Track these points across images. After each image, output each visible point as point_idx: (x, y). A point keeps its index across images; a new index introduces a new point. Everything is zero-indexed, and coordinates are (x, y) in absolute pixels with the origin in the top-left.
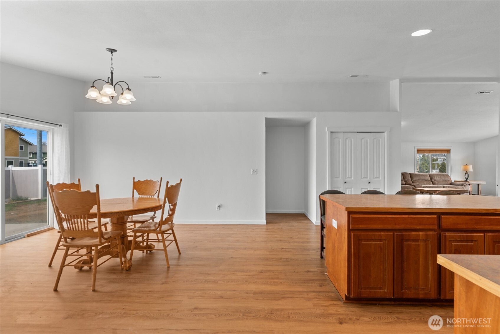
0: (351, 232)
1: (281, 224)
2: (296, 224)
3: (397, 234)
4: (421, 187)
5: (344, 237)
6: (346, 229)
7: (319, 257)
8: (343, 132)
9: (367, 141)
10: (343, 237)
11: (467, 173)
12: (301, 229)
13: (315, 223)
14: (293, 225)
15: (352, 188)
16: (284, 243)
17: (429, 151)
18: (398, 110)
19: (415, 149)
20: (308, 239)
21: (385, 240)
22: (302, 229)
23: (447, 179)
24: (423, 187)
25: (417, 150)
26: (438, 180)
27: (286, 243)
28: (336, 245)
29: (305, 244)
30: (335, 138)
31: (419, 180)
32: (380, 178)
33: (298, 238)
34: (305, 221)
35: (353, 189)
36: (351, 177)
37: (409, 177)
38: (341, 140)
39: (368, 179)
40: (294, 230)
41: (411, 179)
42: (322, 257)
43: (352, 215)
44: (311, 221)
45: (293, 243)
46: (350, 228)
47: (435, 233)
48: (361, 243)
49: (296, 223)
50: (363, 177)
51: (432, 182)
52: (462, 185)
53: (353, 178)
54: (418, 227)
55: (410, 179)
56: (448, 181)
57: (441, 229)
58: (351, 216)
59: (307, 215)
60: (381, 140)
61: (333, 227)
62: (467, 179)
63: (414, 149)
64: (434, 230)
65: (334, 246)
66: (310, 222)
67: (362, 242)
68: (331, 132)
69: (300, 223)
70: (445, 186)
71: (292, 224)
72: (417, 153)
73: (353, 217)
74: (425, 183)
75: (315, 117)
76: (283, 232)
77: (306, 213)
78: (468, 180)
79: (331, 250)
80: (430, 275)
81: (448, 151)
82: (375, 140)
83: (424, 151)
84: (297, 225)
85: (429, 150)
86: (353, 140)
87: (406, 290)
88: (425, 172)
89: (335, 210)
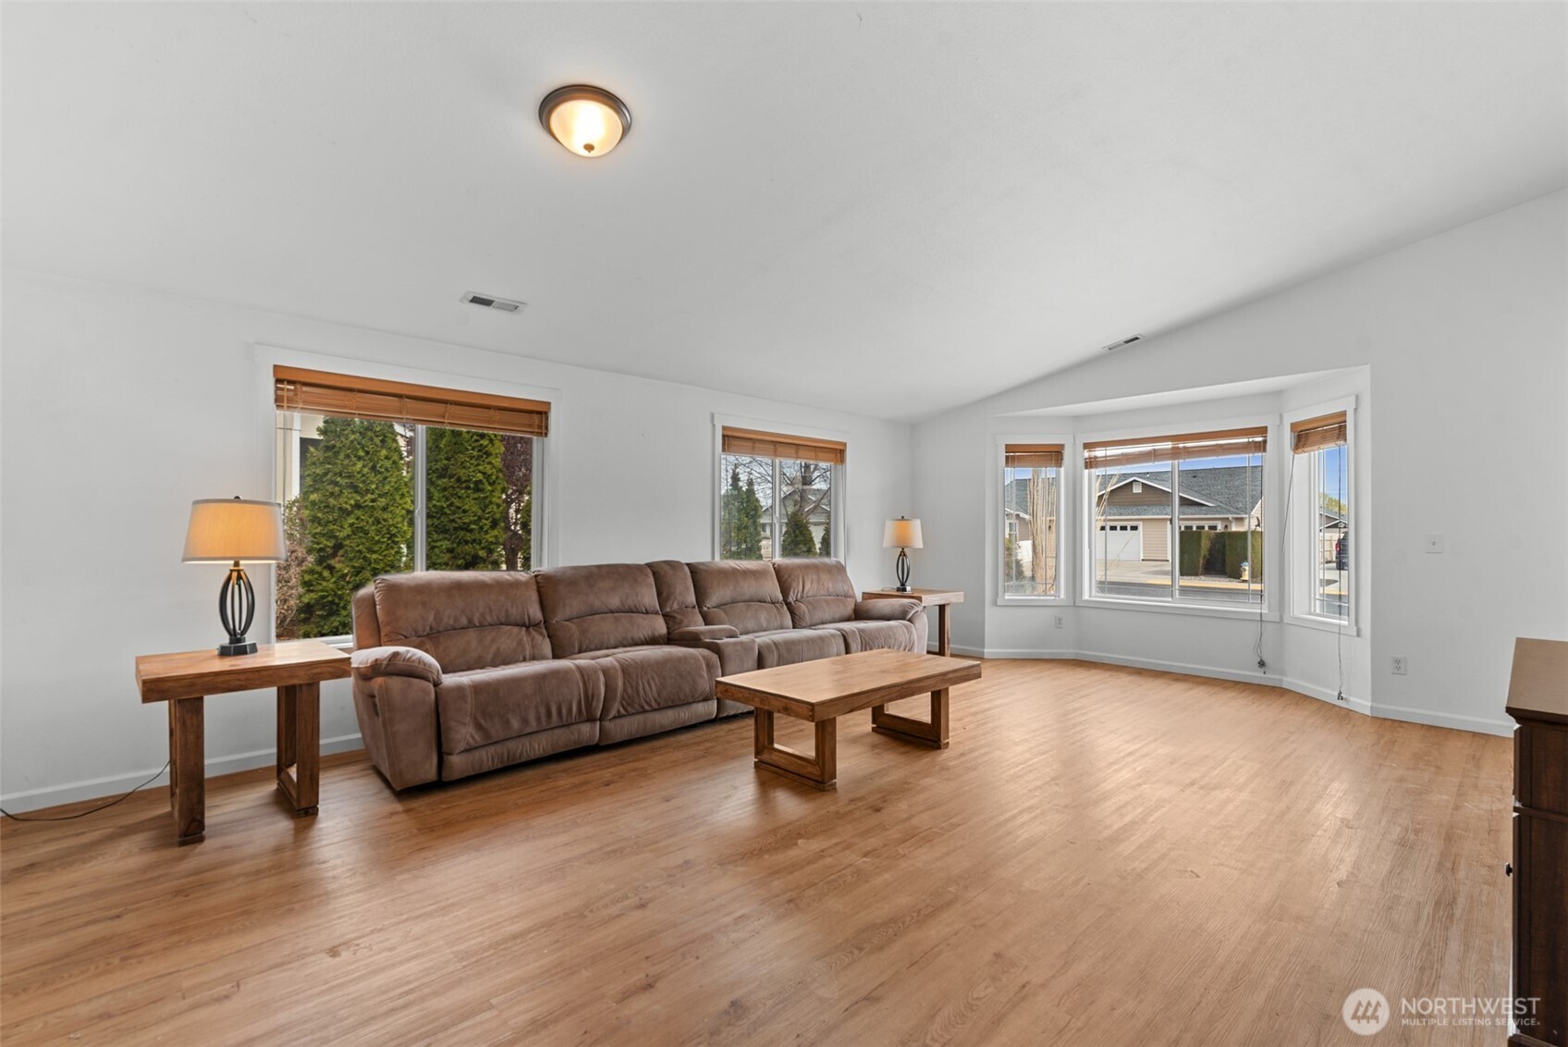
11: (903, 555)
17: (772, 447)
19: (714, 425)
23: (834, 588)
25: (724, 436)
26: (810, 593)
31: (734, 602)
37: (687, 589)
41: (700, 602)
51: (788, 605)
55: (692, 598)
62: (903, 584)
63: (710, 426)
72: (724, 450)
78: (909, 591)
81: (837, 453)
83: (750, 444)
85: (773, 442)
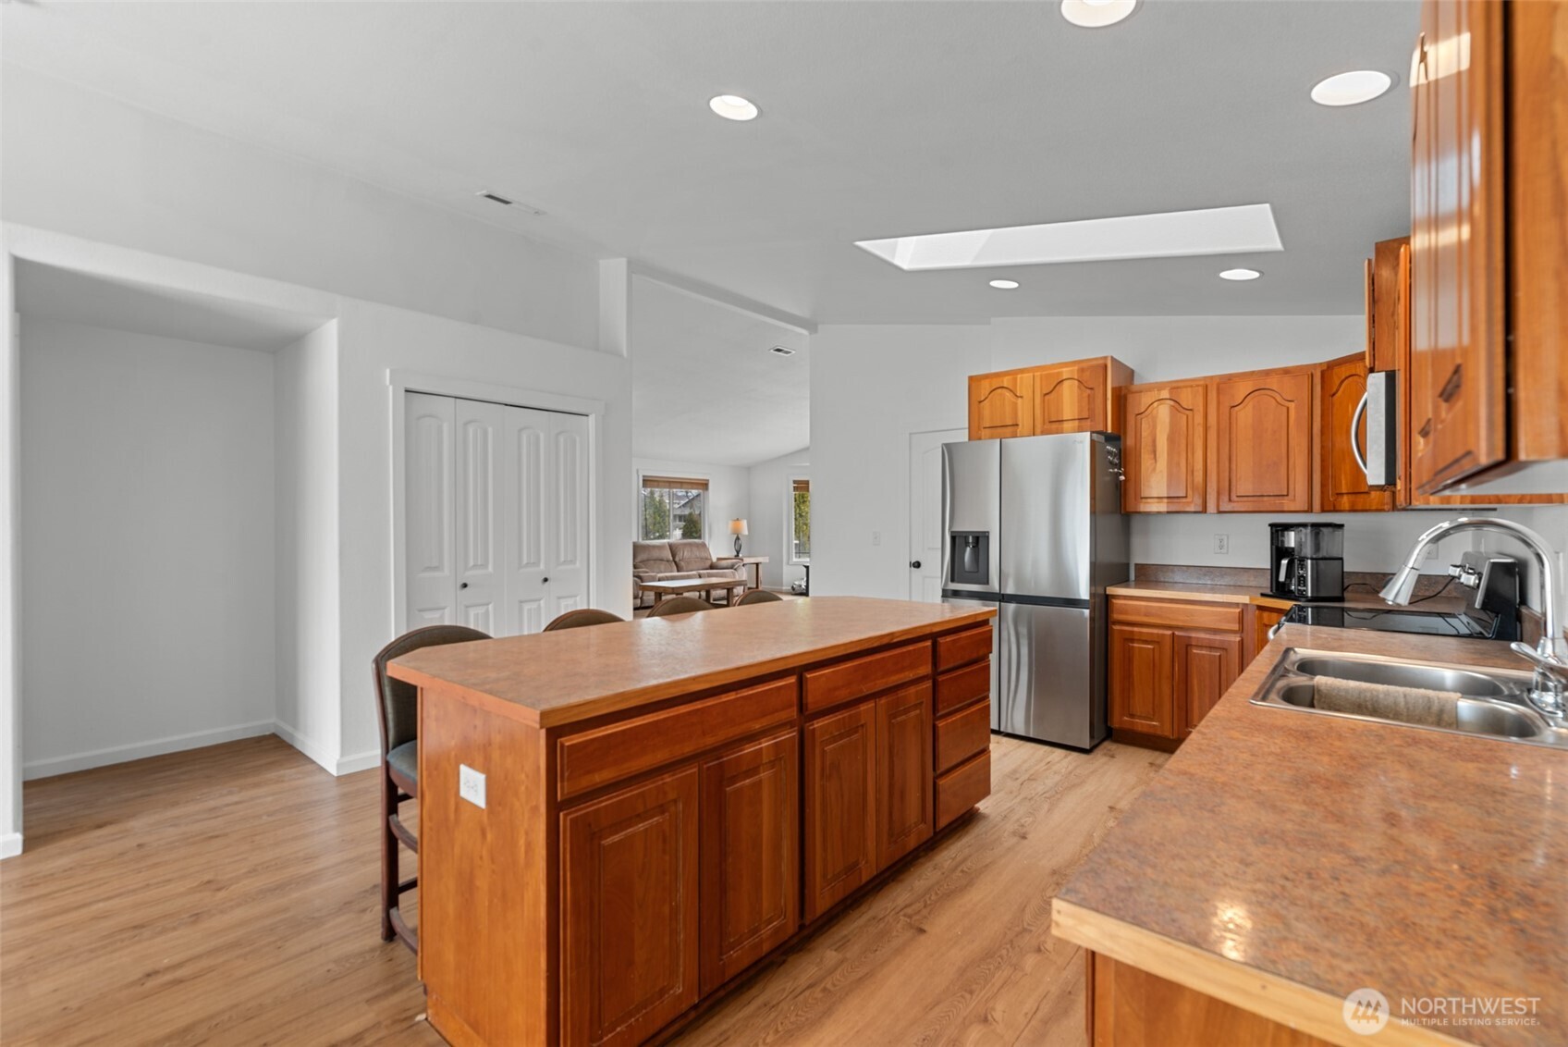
0: (561, 814)
1: (136, 824)
2: (235, 798)
3: (708, 768)
4: (653, 579)
5: (529, 845)
6: (535, 809)
7: (376, 937)
8: (456, 398)
9: (538, 438)
10: (522, 842)
11: (738, 538)
12: (265, 817)
13: (334, 771)
14: (214, 809)
15: (488, 604)
16: (164, 931)
17: (668, 484)
18: (625, 353)
19: (639, 475)
20: (309, 858)
21: (675, 801)
22: (268, 816)
23: (703, 555)
24: (659, 580)
25: (644, 480)
26: (687, 557)
27: (174, 929)
28: (482, 883)
29: (295, 895)
30: (425, 416)
31: (648, 560)
32: (575, 564)
33: (253, 872)
34: (282, 772)
35: (491, 607)
36: (485, 566)
38: (445, 427)
39: (542, 566)
40: (226, 835)
42: (390, 933)
43: (563, 739)
44: (313, 762)
45: (222, 912)
46: (559, 799)
47: (794, 731)
48: (599, 844)
49: (231, 793)
50: (525, 561)
51: (675, 562)
52: (732, 567)
53: (490, 568)
54: (757, 726)
56: (707, 559)
57: (806, 713)
58: (562, 745)
59: (292, 736)
60: (578, 439)
61: (461, 803)
62: (738, 552)
63: (636, 475)
64: (787, 724)
65: (467, 885)
66: (309, 767)
67: (603, 842)
68: (406, 391)
69: (256, 785)
70: (701, 572)
71: (212, 803)
72: (643, 486)
73: (568, 746)
74: (662, 567)
75: (333, 317)
76: (155, 865)
77: (288, 728)
78: (740, 555)
79: (451, 909)
80: (784, 868)
81: (704, 485)
82: (562, 439)
83: (658, 483)
84: (237, 803)
85: (668, 482)
86: (490, 430)
87: (729, 951)
88: (655, 539)
89: (475, 727)
